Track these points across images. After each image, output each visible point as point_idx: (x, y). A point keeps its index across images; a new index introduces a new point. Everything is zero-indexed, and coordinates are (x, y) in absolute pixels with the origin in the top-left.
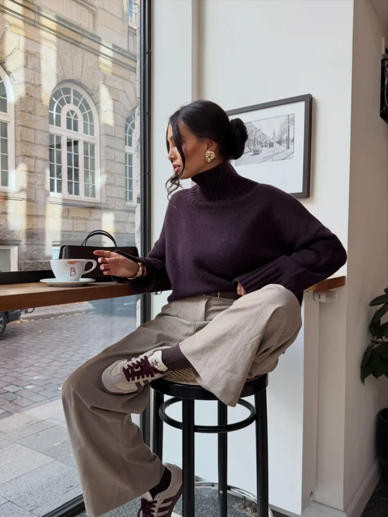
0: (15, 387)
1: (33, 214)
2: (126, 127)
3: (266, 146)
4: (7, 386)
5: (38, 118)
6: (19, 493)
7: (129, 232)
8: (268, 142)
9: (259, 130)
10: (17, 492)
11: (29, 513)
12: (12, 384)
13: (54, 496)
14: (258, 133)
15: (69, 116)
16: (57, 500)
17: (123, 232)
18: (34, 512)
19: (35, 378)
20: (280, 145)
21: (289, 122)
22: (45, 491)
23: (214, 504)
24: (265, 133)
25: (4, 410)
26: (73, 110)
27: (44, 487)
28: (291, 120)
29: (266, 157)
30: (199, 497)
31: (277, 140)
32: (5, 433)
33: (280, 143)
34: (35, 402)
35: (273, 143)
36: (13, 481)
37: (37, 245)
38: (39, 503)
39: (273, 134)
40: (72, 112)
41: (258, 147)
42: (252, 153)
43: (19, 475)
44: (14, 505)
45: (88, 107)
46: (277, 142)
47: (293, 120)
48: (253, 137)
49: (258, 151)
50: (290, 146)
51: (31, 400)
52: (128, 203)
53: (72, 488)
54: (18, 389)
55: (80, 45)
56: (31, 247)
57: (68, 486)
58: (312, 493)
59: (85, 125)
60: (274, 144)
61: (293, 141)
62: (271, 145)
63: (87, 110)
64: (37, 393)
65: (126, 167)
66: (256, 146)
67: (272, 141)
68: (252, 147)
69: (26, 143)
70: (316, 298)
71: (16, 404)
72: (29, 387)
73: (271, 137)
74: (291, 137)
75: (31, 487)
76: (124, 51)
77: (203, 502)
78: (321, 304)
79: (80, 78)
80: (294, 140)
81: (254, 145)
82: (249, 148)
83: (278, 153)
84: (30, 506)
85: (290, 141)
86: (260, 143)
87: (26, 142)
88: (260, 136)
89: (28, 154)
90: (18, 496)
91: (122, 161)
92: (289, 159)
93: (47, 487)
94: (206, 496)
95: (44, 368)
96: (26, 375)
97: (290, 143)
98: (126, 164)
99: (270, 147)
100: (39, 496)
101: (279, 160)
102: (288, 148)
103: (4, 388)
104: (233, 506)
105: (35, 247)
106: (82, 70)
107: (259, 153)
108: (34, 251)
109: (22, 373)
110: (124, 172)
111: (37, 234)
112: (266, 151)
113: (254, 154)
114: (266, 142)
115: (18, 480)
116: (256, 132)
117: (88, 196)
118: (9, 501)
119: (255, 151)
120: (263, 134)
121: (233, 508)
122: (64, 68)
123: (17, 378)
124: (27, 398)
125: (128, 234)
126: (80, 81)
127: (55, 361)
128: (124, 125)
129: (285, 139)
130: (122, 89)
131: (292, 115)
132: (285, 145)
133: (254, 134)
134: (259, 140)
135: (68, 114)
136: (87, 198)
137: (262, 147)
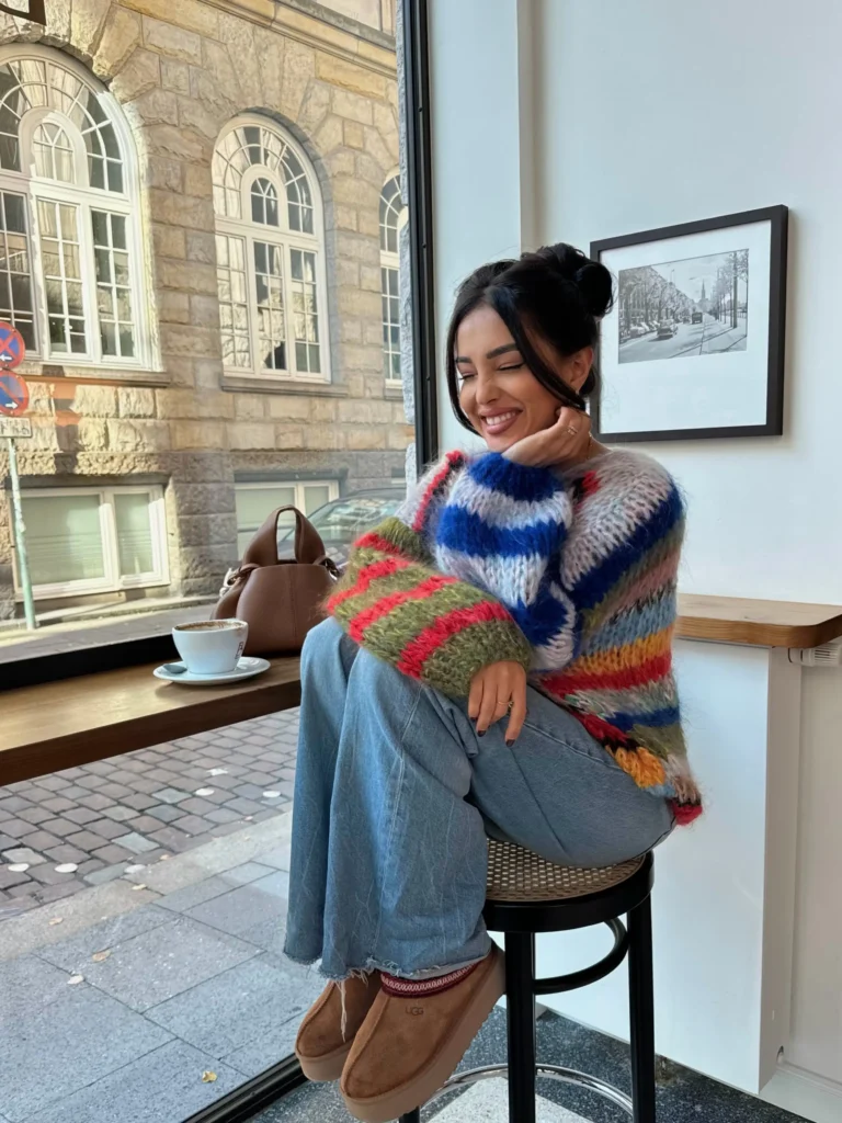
0: (174, 792)
1: (190, 415)
2: (383, 206)
3: (685, 321)
4: (160, 791)
5: (191, 202)
6: (194, 1022)
7: (395, 446)
8: (691, 313)
9: (671, 284)
10: (191, 1020)
11: (217, 1062)
12: (170, 787)
13: (263, 1029)
14: (668, 291)
15: (258, 191)
16: (270, 1036)
17: (382, 446)
18: (227, 1061)
19: (214, 772)
20: (717, 318)
21: (735, 269)
22: (245, 1017)
23: (581, 1061)
24: (683, 291)
25: (155, 841)
26: (264, 177)
27: (244, 1010)
28: (739, 264)
29: (686, 345)
30: (552, 1046)
31: (709, 308)
32: (163, 895)
33: (716, 313)
34: (217, 825)
35: (701, 314)
36: (182, 996)
37: (203, 481)
38: (235, 1042)
39: (700, 294)
40: (264, 182)
41: (669, 322)
42: (655, 335)
43: (193, 985)
44: (186, 1046)
45: (297, 169)
46: (710, 313)
47: (745, 263)
48: (657, 300)
49: (669, 330)
50: (739, 320)
51: (208, 820)
52: (391, 382)
53: (298, 1012)
54: (182, 796)
55: (274, 25)
56: (192, 485)
57: (290, 1008)
58: (782, 1048)
59: (293, 211)
60: (704, 317)
61: (745, 310)
62: (697, 318)
63: (296, 176)
64: (221, 806)
65: (385, 299)
66: (664, 321)
67: (699, 310)
68: (655, 322)
69: (167, 259)
70: (794, 655)
71: (179, 829)
72: (202, 792)
73: (697, 300)
74: (741, 300)
75: (218, 1009)
76: (371, 30)
77: (560, 1055)
78: (803, 668)
79: (277, 103)
80: (746, 307)
81: (660, 318)
82: (648, 325)
83: (711, 337)
84: (217, 1048)
85: (739, 310)
86: (673, 312)
87: (167, 256)
88: (672, 298)
89: (174, 285)
90: (193, 1028)
91: (374, 288)
92: (736, 349)
93: (248, 1010)
94: (567, 1042)
95: (233, 751)
96: (196, 767)
97: (739, 314)
98: (385, 292)
99: (693, 323)
100: (233, 1027)
101: (713, 351)
102: (735, 326)
103: (154, 795)
104: (621, 1065)
105: (200, 487)
106: (282, 84)
107: (671, 336)
108: (195, 496)
109: (189, 762)
110: (380, 313)
111: (202, 460)
112: (684, 331)
113: (660, 338)
114: (685, 312)
115: (192, 994)
116: (664, 289)
117: (305, 369)
118: (177, 1038)
119: (660, 331)
120: (678, 292)
121: (620, 1069)
122: (241, 82)
123: (177, 772)
124: (202, 817)
125: (393, 450)
126: (278, 110)
127: (253, 734)
128: (377, 205)
129: (728, 307)
130: (371, 124)
131: (743, 253)
132: (728, 318)
133: (658, 293)
134: (671, 306)
135: (254, 188)
136: (302, 374)
137: (678, 321)
